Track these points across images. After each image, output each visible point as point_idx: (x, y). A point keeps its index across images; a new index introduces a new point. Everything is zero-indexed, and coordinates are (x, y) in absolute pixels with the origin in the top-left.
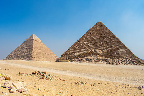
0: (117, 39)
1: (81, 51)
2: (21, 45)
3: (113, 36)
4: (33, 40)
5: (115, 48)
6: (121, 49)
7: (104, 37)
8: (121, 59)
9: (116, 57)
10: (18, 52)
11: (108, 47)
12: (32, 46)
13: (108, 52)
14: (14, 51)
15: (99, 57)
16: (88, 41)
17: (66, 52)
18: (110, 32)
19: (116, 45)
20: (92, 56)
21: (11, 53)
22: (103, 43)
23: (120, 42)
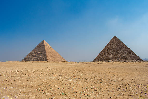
0: (129, 49)
1: (107, 56)
2: (33, 50)
3: (126, 46)
4: (44, 45)
5: (129, 54)
6: (132, 54)
7: (120, 47)
8: (133, 60)
9: (130, 59)
10: (32, 56)
11: (124, 53)
12: (45, 51)
13: (125, 57)
14: (27, 56)
15: (120, 60)
16: (110, 50)
17: (97, 57)
18: (123, 44)
19: (129, 53)
20: (115, 59)
21: (25, 58)
22: (121, 51)
23: (130, 50)
